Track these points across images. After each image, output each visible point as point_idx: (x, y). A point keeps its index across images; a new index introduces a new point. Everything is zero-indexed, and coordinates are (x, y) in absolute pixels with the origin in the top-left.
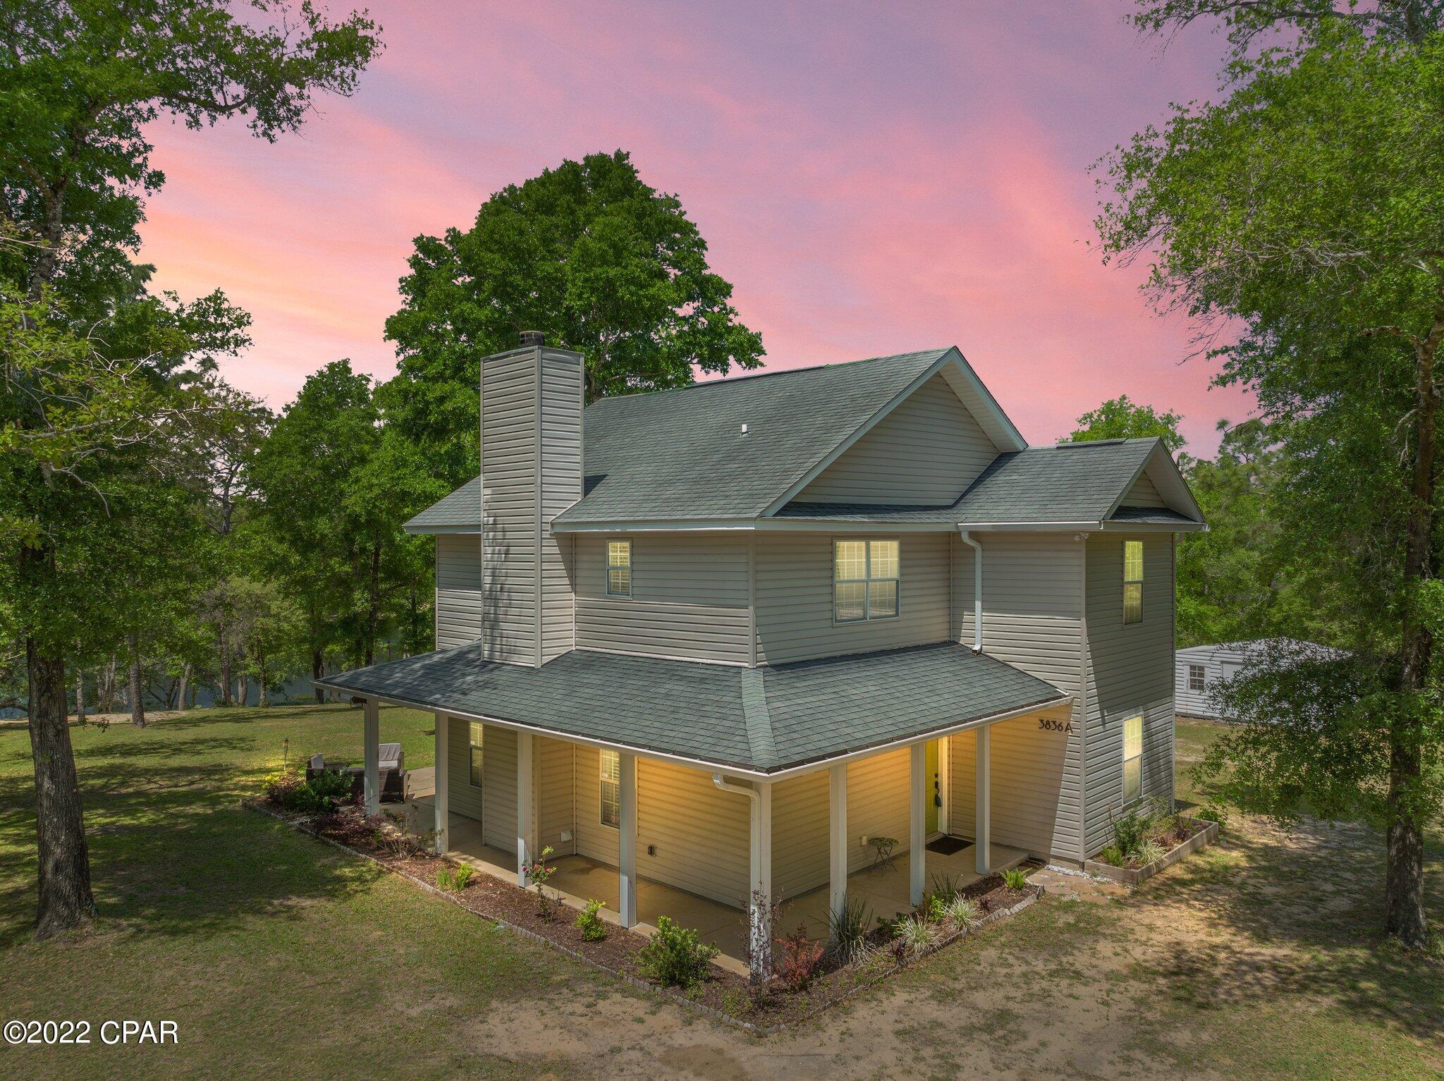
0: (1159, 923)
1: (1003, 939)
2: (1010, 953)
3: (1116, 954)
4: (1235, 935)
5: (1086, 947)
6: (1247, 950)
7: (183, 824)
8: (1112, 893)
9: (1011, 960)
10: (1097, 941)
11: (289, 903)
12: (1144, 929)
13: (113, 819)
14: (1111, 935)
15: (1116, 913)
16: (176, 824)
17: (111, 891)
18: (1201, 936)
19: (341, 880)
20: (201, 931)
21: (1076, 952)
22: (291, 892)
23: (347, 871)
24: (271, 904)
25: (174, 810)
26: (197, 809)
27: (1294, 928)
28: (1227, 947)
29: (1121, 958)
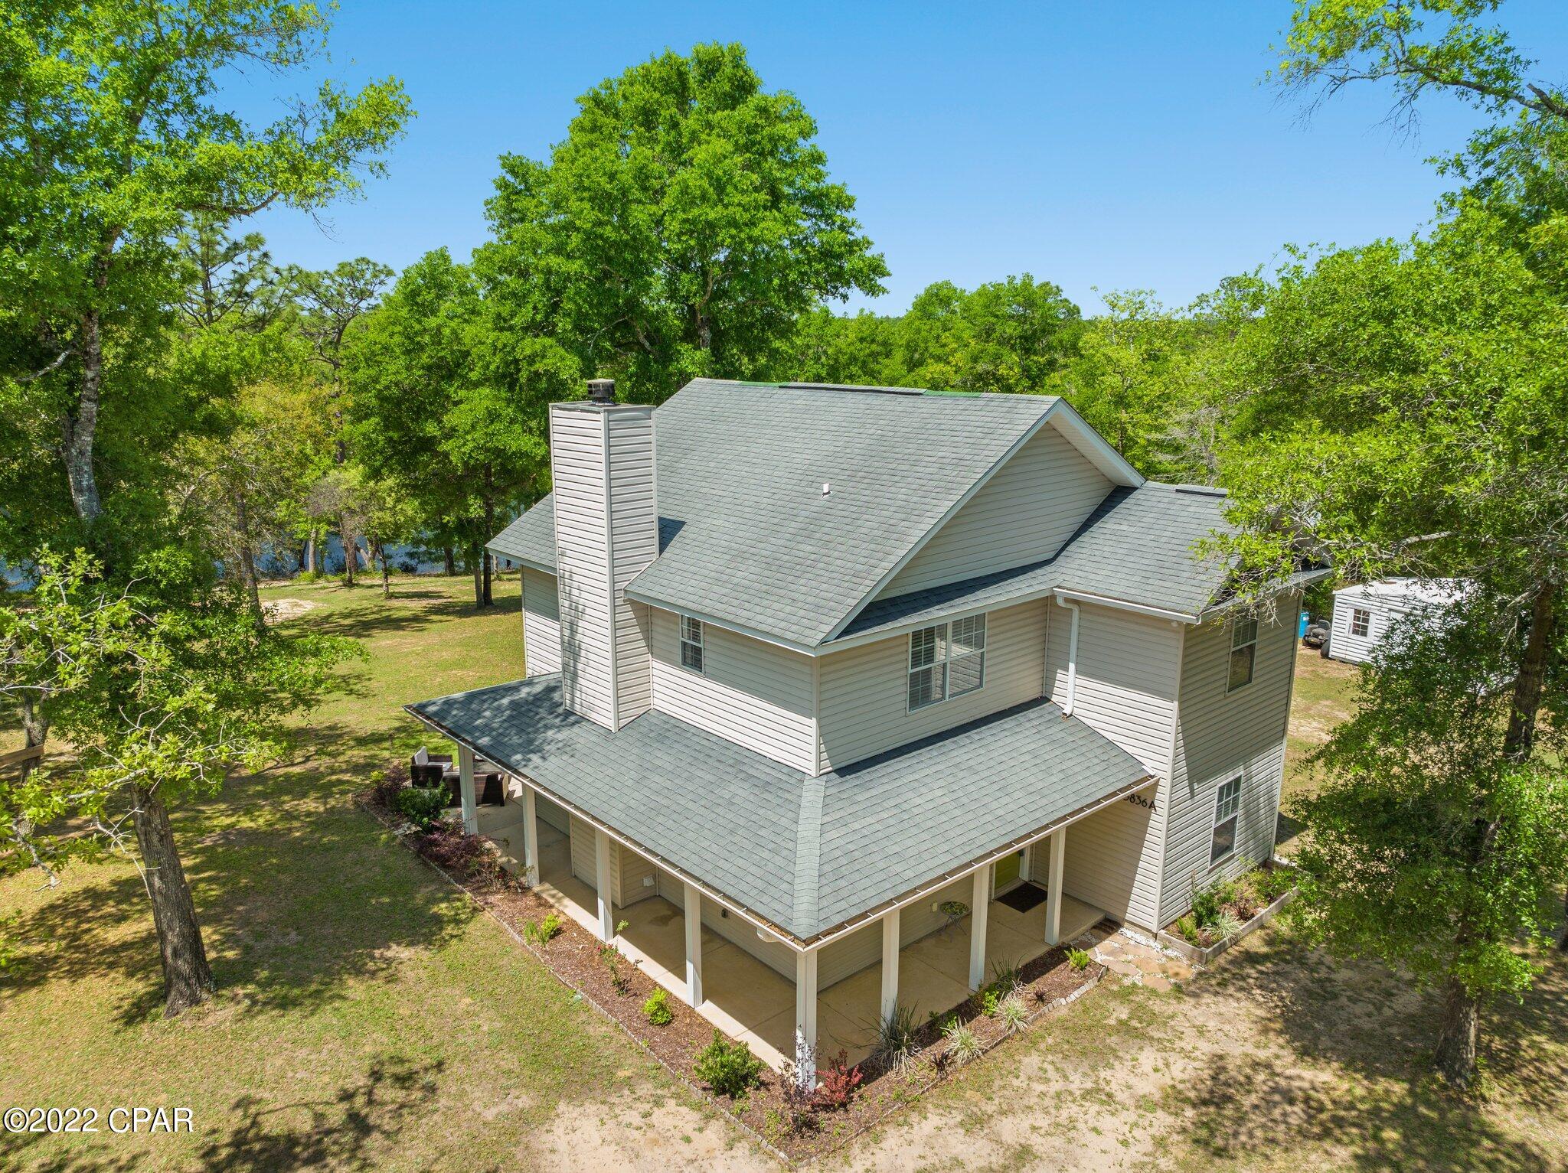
0: (1212, 1025)
1: (1050, 1041)
2: (1052, 1063)
3: (1156, 1070)
4: (1282, 1047)
5: (1128, 1057)
6: (1288, 1072)
7: (297, 829)
8: (1177, 974)
9: (1051, 1073)
10: (1141, 1049)
11: (389, 954)
12: (1193, 1032)
13: (234, 819)
14: (1159, 1040)
15: (1173, 1007)
16: (290, 830)
17: (229, 940)
18: (1249, 1048)
19: (438, 921)
20: (307, 1002)
21: (1117, 1064)
22: (390, 939)
23: (443, 908)
24: (373, 958)
25: (289, 804)
26: (310, 804)
27: (1347, 1041)
28: (1268, 1066)
29: (1159, 1074)
